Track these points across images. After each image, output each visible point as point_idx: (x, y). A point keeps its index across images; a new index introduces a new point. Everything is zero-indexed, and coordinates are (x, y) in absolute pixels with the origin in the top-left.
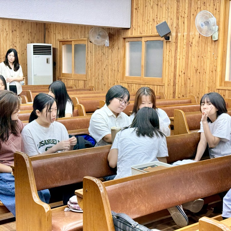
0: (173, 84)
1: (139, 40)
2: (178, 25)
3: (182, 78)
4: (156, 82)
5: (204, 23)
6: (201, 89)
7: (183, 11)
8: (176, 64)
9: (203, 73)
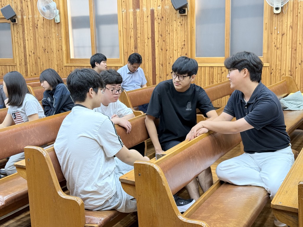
2: (22, 8)
3: (32, 57)
4: (8, 62)
5: (46, 7)
8: (25, 44)
9: (51, 53)
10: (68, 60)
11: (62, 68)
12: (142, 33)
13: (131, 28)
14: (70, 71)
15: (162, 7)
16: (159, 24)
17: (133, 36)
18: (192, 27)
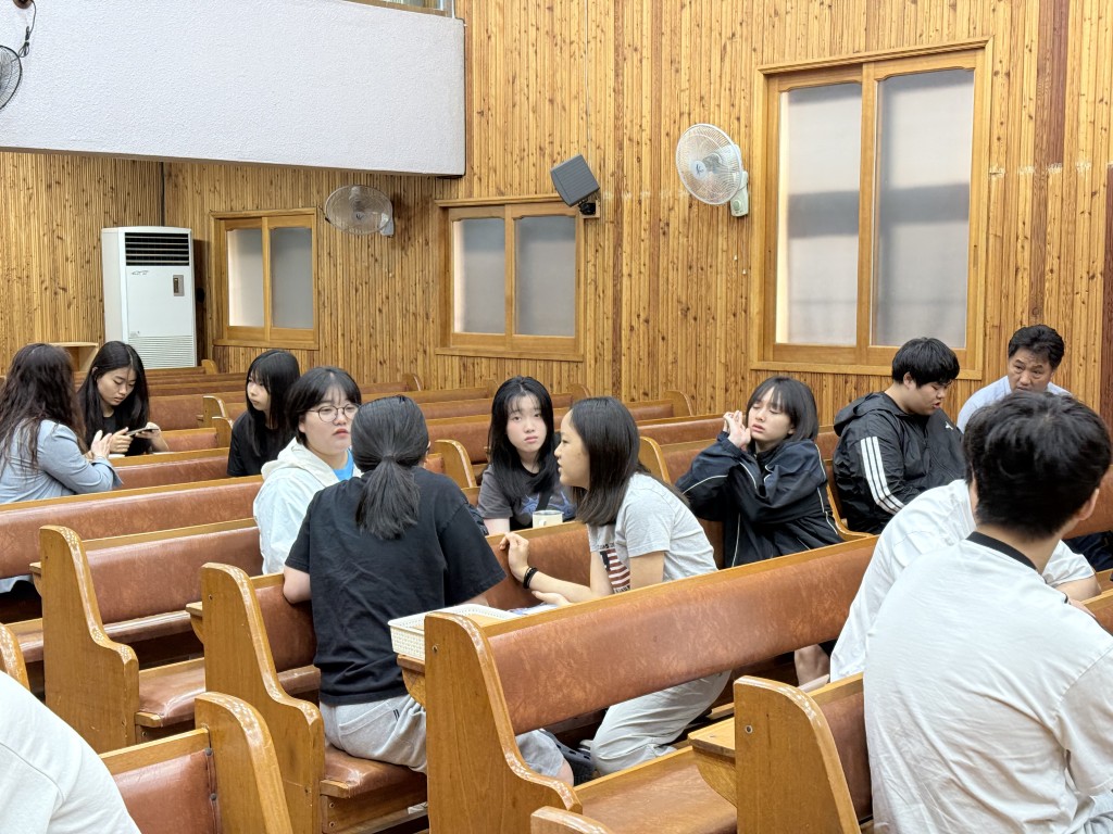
0: (610, 357)
1: (494, 215)
2: (619, 165)
3: (639, 335)
4: (557, 350)
5: (705, 162)
6: (702, 373)
7: (636, 124)
8: (621, 291)
9: (707, 321)
10: (766, 348)
11: (743, 378)
13: (1021, 237)
17: (1027, 266)
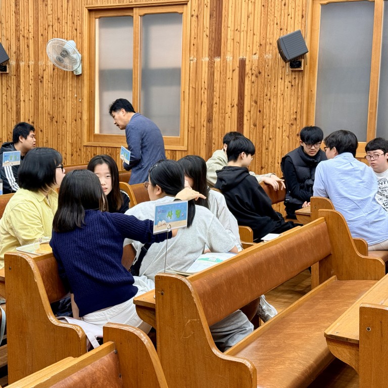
2: (18, 48)
7: (26, 29)
8: (20, 108)
9: (63, 123)
10: (90, 136)
11: (80, 150)
12: (222, 97)
13: (203, 88)
14: (92, 155)
15: (261, 56)
16: (253, 83)
17: (206, 101)
18: (310, 91)
